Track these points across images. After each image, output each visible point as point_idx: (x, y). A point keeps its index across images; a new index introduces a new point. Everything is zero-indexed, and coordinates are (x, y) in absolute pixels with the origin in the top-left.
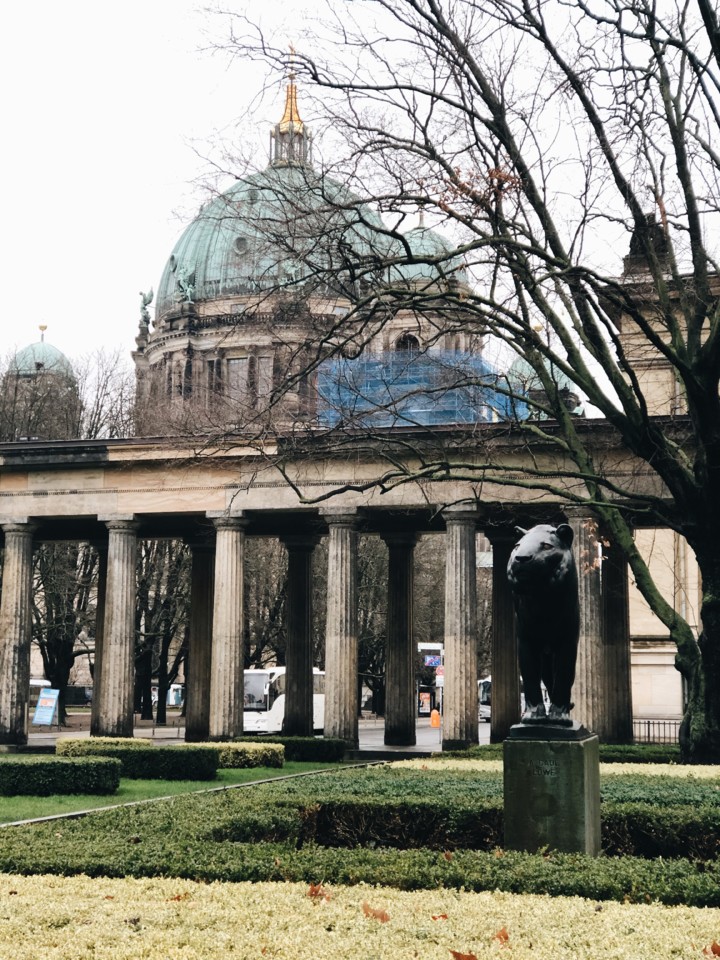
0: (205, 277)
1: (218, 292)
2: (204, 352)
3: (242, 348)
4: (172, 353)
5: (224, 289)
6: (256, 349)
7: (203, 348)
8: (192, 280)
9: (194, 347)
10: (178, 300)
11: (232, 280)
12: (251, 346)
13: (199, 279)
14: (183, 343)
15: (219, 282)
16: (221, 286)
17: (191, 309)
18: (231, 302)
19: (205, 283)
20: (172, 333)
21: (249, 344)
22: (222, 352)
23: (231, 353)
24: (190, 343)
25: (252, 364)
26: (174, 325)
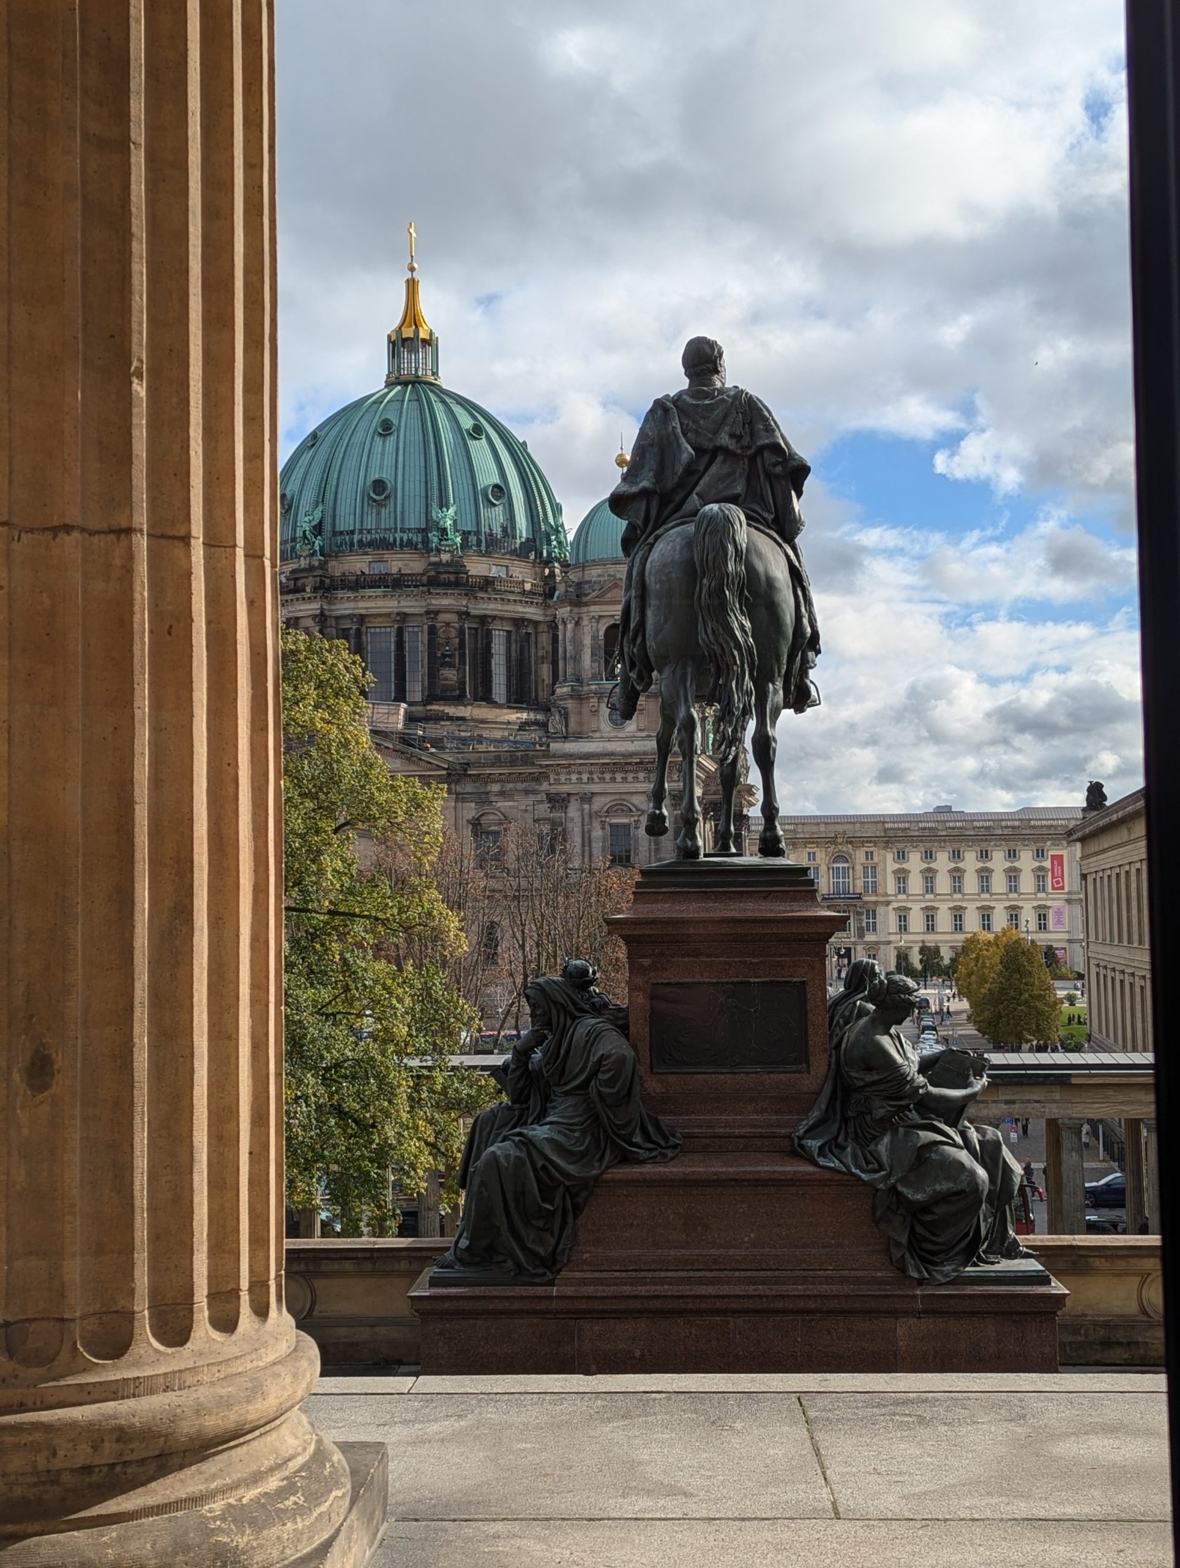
0: (334, 525)
1: (352, 544)
2: (337, 618)
3: (388, 615)
4: (297, 619)
5: (360, 541)
6: (404, 617)
7: (338, 613)
8: (318, 529)
9: (327, 613)
10: (304, 554)
11: (369, 531)
12: (398, 614)
13: (327, 527)
14: (314, 607)
15: (352, 532)
16: (356, 538)
17: (323, 566)
18: (369, 558)
19: (335, 533)
20: (297, 595)
21: (396, 610)
22: (362, 618)
23: (372, 619)
24: (322, 609)
25: (400, 632)
26: (300, 583)
